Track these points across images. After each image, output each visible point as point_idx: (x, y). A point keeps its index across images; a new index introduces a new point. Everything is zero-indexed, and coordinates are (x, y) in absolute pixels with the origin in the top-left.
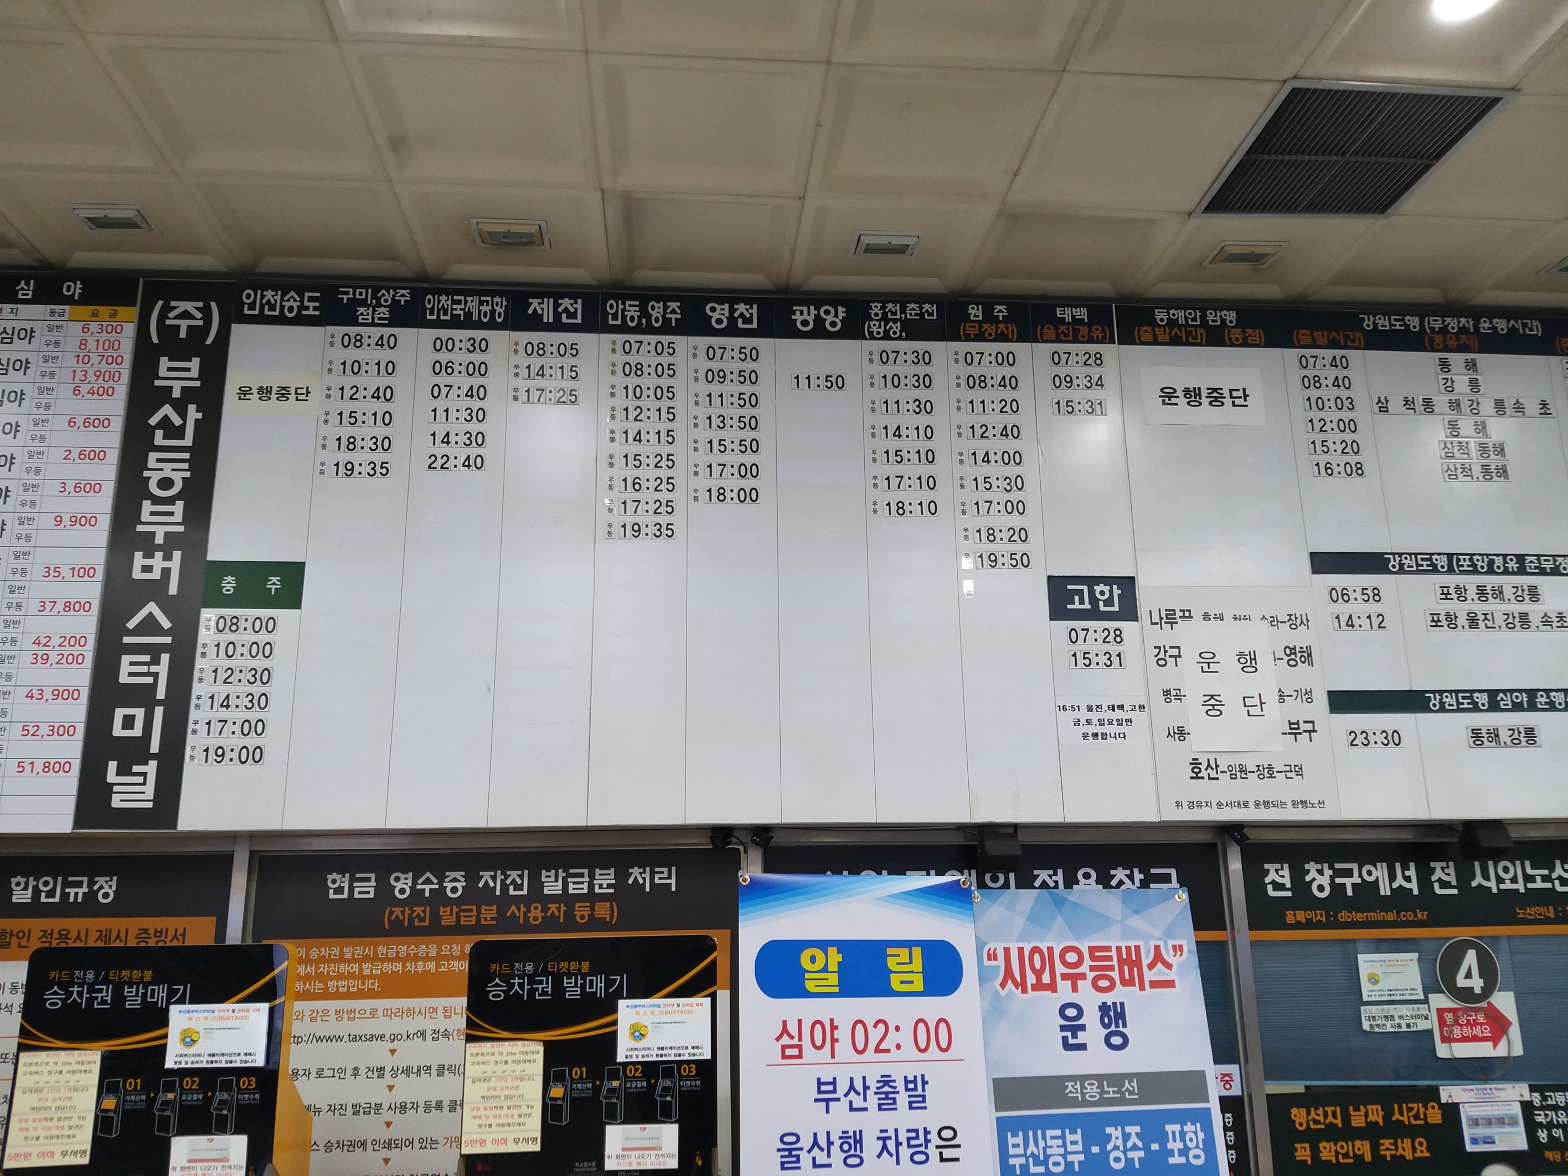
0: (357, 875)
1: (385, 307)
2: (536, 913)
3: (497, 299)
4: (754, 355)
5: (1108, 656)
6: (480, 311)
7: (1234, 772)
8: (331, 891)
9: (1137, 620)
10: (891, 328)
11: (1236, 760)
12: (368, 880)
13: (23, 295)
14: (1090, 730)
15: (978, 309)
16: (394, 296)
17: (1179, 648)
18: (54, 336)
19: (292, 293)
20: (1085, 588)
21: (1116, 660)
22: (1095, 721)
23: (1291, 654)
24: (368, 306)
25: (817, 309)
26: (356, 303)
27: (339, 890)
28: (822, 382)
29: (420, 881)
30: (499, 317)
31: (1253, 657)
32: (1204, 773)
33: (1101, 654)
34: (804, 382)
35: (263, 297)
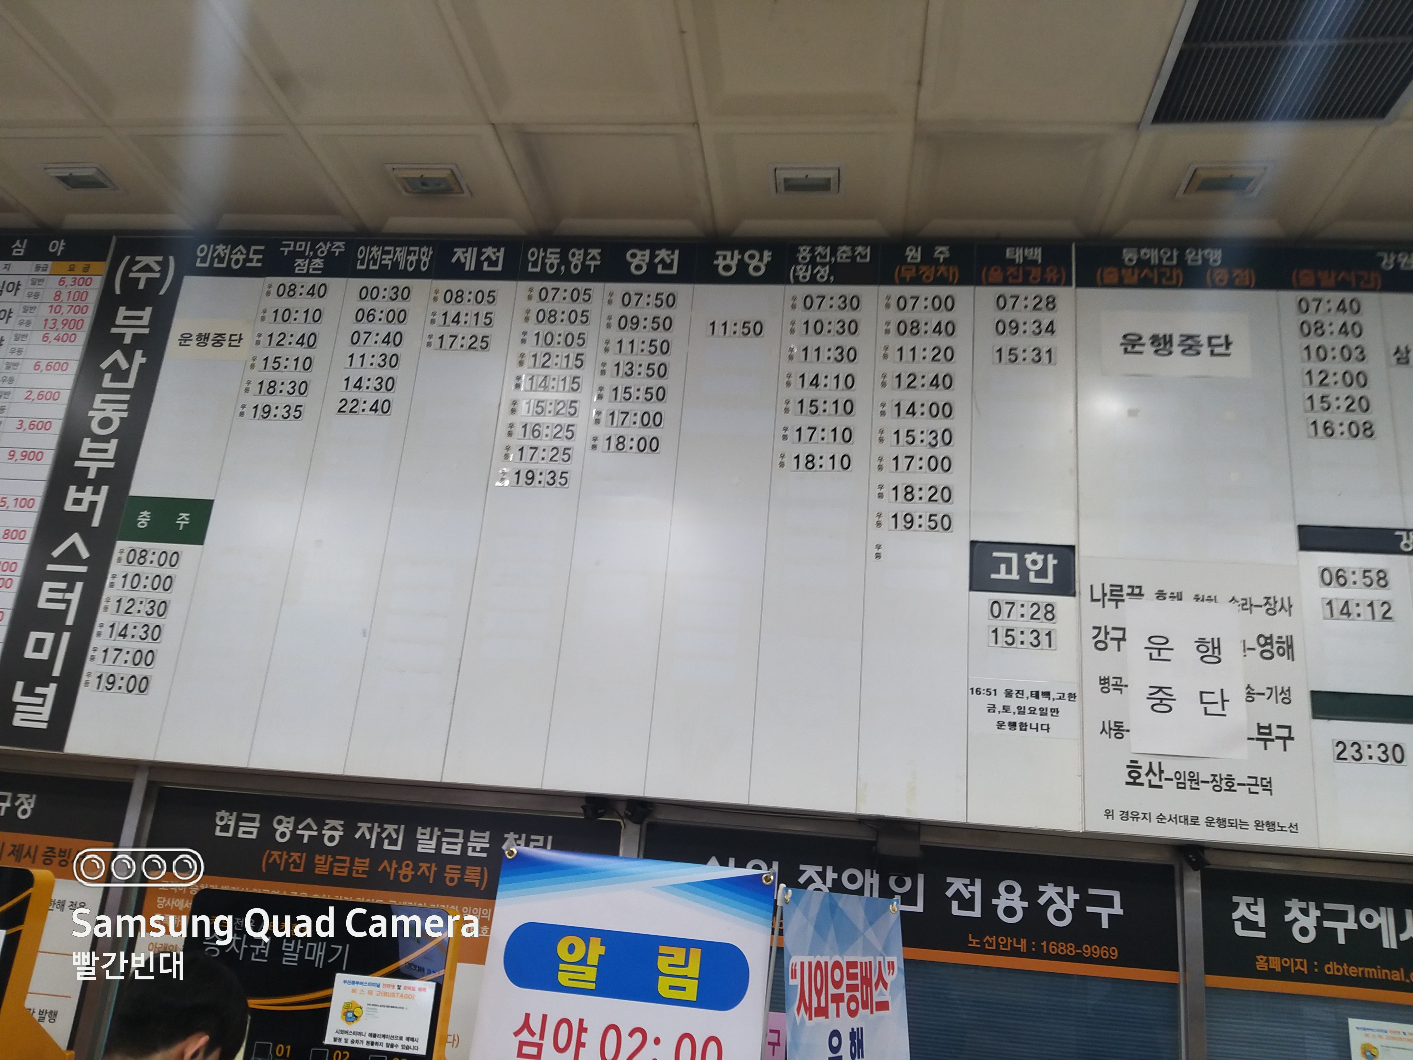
0: (245, 815)
1: (321, 258)
2: (407, 871)
3: (424, 249)
4: (671, 302)
5: (1035, 634)
6: (407, 261)
7: (1182, 780)
8: (218, 828)
9: (1074, 595)
10: (818, 272)
11: (1185, 766)
12: (253, 820)
13: (17, 252)
14: (1007, 718)
15: (917, 251)
16: (330, 248)
17: (1124, 629)
18: (35, 289)
19: (241, 247)
20: (1014, 556)
21: (1044, 639)
22: (1014, 709)
23: (1266, 644)
24: (305, 258)
25: (742, 253)
26: (296, 255)
27: (225, 828)
28: (739, 328)
29: (300, 827)
30: (424, 266)
31: (1216, 645)
32: (1143, 779)
33: (1027, 632)
34: (719, 329)
35: (215, 250)
